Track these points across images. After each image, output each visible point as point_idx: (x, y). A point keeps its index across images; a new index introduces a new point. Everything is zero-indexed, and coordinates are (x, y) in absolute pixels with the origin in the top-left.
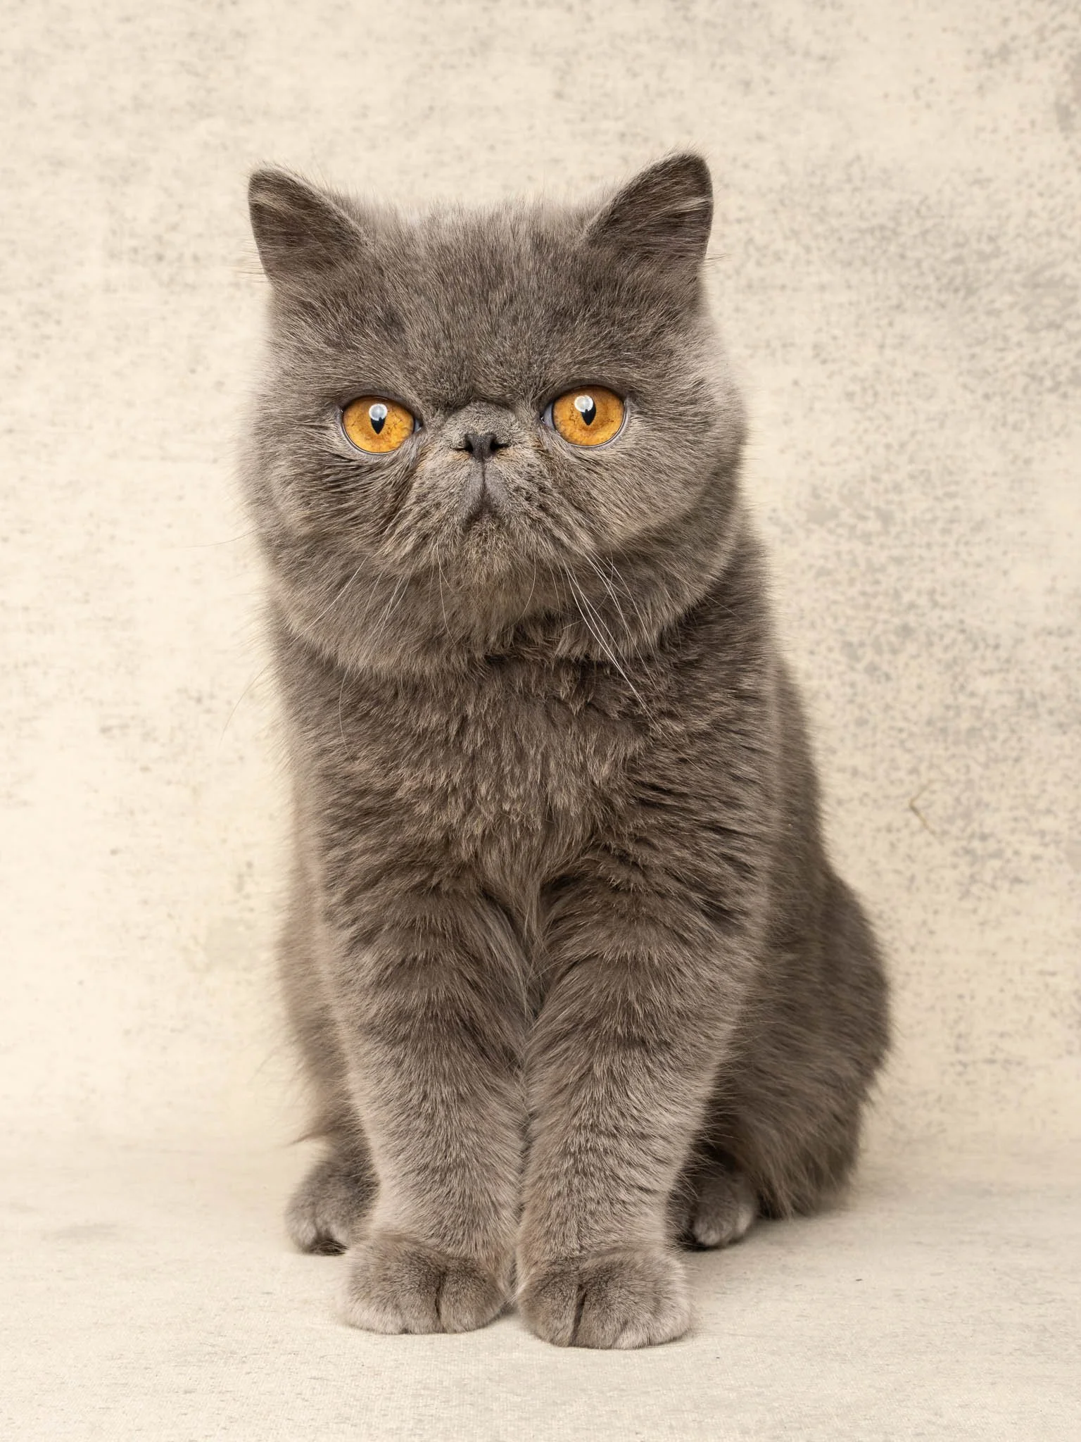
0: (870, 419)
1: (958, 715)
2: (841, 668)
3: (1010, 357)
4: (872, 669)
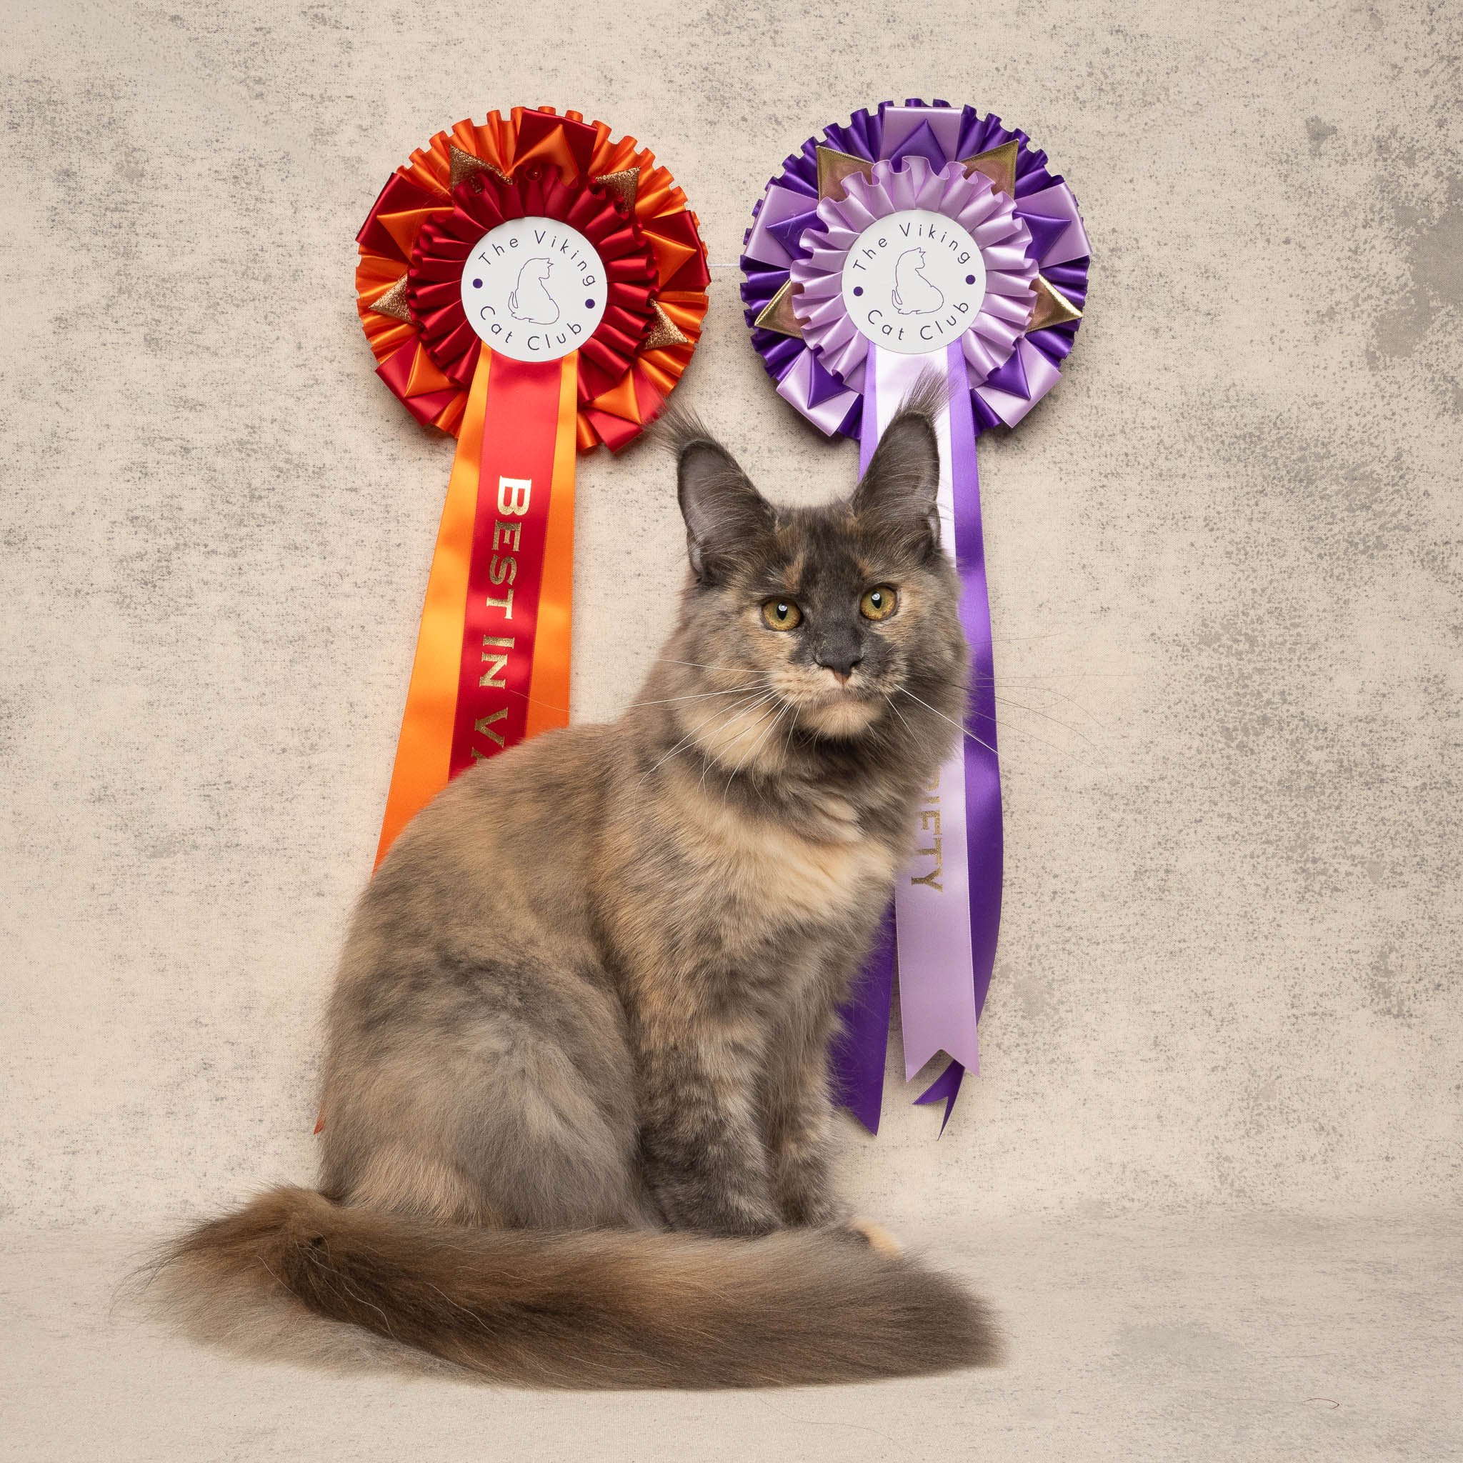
0: (1243, 571)
1: (1299, 777)
2: (1220, 746)
3: (1336, 529)
4: (1241, 746)
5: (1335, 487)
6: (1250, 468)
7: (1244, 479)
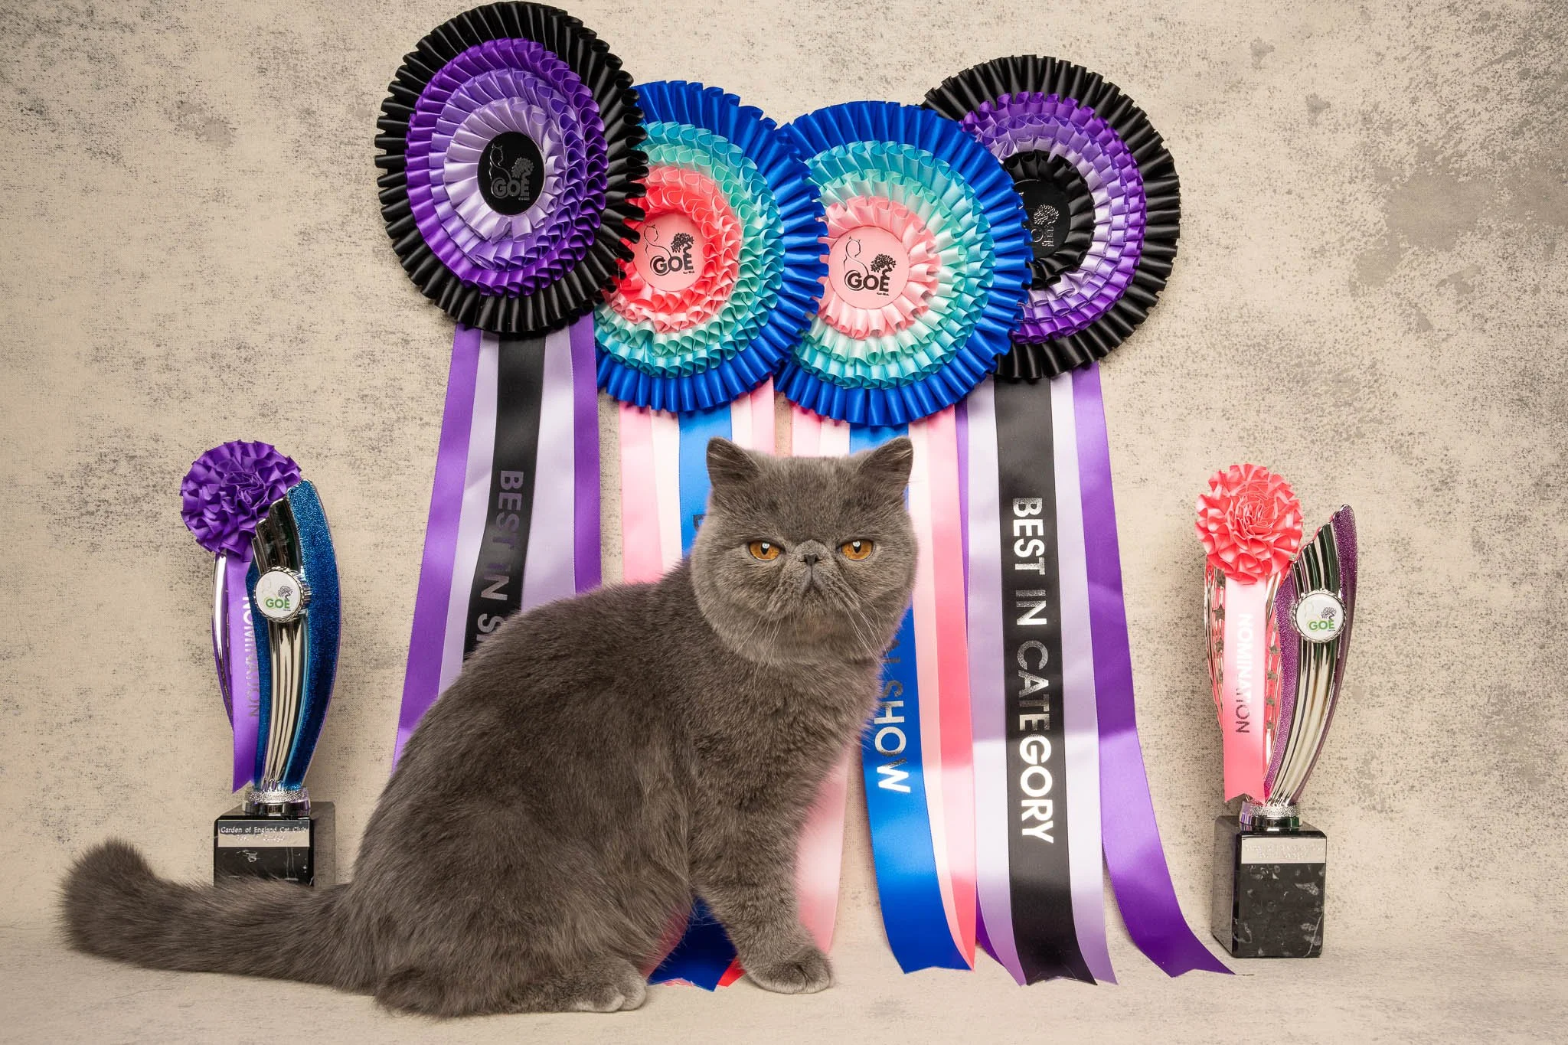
5: (1324, 388)
6: (1258, 370)
7: (1253, 380)
